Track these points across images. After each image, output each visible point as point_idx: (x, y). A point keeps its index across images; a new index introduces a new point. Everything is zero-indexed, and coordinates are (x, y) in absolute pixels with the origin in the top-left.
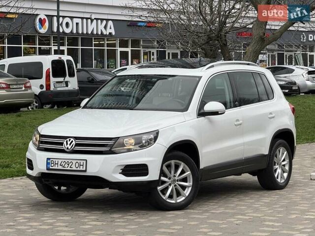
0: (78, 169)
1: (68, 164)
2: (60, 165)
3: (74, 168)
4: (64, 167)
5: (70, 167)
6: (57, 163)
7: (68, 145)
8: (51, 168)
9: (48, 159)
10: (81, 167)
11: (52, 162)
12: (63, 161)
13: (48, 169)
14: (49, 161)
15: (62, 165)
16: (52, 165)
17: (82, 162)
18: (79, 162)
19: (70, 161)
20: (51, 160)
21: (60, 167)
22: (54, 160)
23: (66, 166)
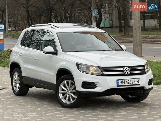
0: (136, 84)
1: (131, 82)
2: (126, 83)
3: (134, 84)
4: (128, 84)
5: (132, 83)
6: (123, 82)
7: (127, 71)
8: (120, 85)
9: (117, 80)
10: (138, 82)
11: (121, 82)
12: (128, 80)
13: (118, 86)
14: (118, 81)
15: (127, 83)
16: (121, 83)
17: (138, 79)
18: (136, 79)
19: (131, 80)
20: (120, 80)
21: (126, 84)
22: (122, 80)
23: (130, 83)
